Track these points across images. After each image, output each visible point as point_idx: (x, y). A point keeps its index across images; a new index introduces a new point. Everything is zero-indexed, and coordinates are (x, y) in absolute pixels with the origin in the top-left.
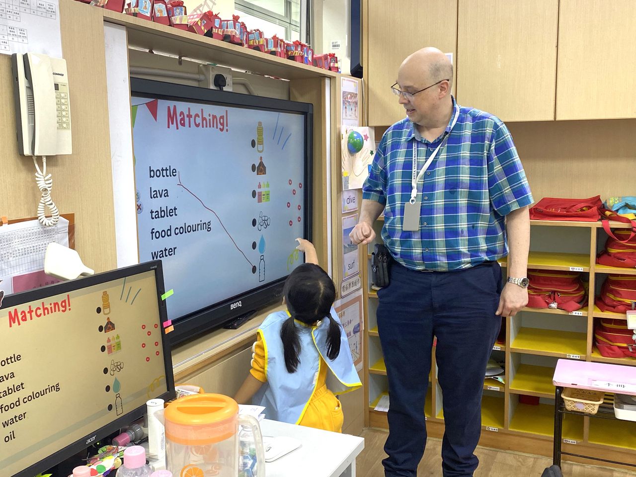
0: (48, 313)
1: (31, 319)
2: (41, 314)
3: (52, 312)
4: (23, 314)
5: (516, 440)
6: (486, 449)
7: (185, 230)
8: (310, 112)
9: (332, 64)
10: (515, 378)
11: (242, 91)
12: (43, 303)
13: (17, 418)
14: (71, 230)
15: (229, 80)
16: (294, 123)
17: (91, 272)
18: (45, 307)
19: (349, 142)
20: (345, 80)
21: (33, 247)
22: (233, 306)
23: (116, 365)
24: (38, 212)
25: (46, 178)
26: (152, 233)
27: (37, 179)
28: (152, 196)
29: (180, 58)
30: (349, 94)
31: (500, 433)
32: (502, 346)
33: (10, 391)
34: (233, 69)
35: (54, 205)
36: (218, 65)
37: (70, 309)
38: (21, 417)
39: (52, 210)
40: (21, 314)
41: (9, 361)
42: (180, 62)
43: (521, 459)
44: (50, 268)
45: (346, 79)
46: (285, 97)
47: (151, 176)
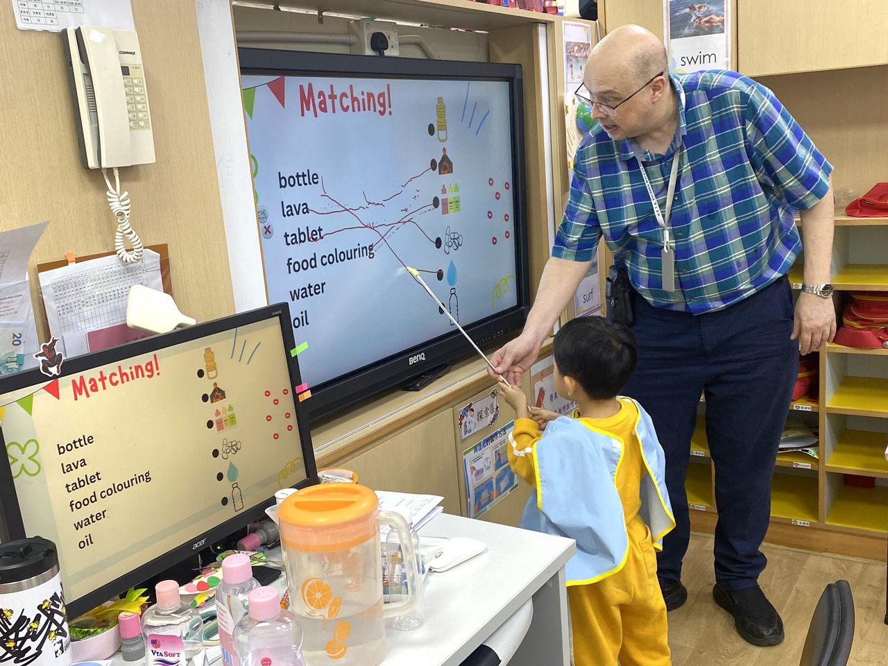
0: (128, 380)
1: (104, 388)
2: (117, 382)
3: (133, 378)
4: (93, 383)
5: (836, 538)
6: (792, 551)
7: (335, 258)
8: (518, 76)
9: (547, 3)
10: (835, 450)
11: (417, 54)
12: (119, 367)
13: (94, 518)
14: (165, 266)
15: (393, 40)
16: (494, 94)
17: (192, 322)
18: (123, 372)
19: (578, 117)
20: (568, 24)
21: (114, 291)
22: (412, 361)
23: (230, 445)
24: (116, 244)
25: (121, 198)
26: (289, 264)
27: (109, 200)
28: (285, 214)
29: (320, 13)
30: (574, 46)
31: (812, 528)
32: (814, 405)
33: (82, 483)
34: (398, 23)
35: (134, 233)
36: (377, 20)
37: (158, 374)
38: (100, 516)
39: (132, 241)
40: (90, 383)
41: (78, 444)
42: (321, 19)
43: (843, 566)
44: (135, 319)
45: (570, 23)
46: (481, 58)
47: (281, 186)
